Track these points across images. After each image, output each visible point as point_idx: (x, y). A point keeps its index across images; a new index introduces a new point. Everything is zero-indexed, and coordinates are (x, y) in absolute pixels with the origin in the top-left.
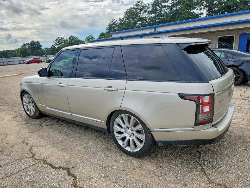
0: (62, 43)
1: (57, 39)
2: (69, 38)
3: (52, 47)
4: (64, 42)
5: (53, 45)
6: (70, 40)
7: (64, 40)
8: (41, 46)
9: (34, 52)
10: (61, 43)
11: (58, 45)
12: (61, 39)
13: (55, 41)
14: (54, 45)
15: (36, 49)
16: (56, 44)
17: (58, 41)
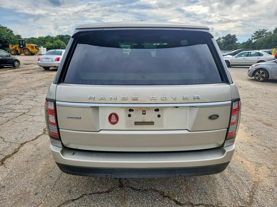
0: (262, 36)
1: (257, 32)
2: (273, 31)
3: (247, 41)
4: (265, 36)
5: (249, 39)
6: (274, 33)
7: (266, 33)
8: (236, 40)
9: (226, 47)
10: (260, 37)
11: (256, 39)
12: (263, 31)
13: (254, 34)
14: (251, 39)
15: (230, 44)
16: (253, 38)
17: (257, 34)
